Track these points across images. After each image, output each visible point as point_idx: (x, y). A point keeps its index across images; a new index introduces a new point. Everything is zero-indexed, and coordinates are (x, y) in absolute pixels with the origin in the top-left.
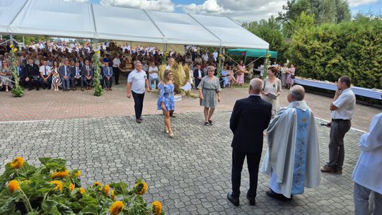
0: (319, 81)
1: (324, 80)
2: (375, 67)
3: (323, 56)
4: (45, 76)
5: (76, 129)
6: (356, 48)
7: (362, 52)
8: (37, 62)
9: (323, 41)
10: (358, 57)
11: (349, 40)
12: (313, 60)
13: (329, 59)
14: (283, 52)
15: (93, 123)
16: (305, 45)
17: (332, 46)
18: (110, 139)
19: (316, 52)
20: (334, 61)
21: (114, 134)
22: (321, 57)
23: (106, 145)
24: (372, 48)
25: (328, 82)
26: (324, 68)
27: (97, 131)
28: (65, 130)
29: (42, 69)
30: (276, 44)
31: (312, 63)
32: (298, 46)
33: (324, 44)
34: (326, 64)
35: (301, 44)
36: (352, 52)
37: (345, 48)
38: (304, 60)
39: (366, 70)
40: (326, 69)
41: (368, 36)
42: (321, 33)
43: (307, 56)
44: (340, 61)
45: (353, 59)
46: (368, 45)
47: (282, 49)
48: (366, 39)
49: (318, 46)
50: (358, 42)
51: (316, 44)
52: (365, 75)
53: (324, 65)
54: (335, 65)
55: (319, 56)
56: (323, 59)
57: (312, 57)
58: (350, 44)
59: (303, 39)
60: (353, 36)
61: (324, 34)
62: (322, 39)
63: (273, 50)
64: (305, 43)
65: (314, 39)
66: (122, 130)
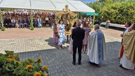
0: (113, 24)
1: (115, 23)
2: (134, 18)
3: (115, 15)
4: (13, 23)
5: (23, 42)
6: (127, 11)
7: (129, 13)
8: (10, 18)
10: (127, 15)
11: (124, 9)
12: (111, 16)
13: (117, 16)
14: (100, 13)
15: (30, 39)
16: (108, 11)
17: (118, 11)
18: (35, 45)
19: (112, 13)
20: (119, 16)
21: (37, 44)
22: (114, 15)
23: (33, 47)
24: (133, 11)
26: (115, 19)
27: (31, 43)
28: (19, 42)
29: (12, 21)
30: (98, 10)
31: (111, 17)
32: (106, 11)
33: (115, 10)
35: (107, 11)
36: (125, 13)
37: (123, 11)
38: (108, 16)
39: (130, 20)
40: (116, 19)
41: (131, 7)
42: (114, 6)
43: (109, 15)
44: (121, 17)
45: (126, 16)
46: (131, 11)
47: (100, 12)
48: (130, 8)
50: (128, 9)
51: (113, 10)
52: (130, 21)
53: (115, 18)
54: (119, 18)
55: (113, 15)
57: (111, 15)
58: (124, 10)
59: (108, 9)
60: (126, 7)
61: (115, 6)
62: (115, 8)
63: (97, 13)
64: (109, 10)
65: (112, 9)
66: (40, 42)
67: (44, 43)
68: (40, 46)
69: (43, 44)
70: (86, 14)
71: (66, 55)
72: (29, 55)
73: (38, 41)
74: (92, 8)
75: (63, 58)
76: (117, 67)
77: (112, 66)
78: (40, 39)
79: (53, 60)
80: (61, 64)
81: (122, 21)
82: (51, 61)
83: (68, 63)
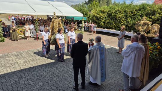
0: (103, 29)
1: (105, 28)
2: (122, 23)
3: (104, 19)
6: (115, 15)
7: (117, 17)
9: (103, 13)
10: (116, 19)
11: (112, 13)
12: (100, 20)
13: (106, 20)
14: (89, 17)
17: (107, 15)
18: (10, 65)
19: (101, 18)
21: (12, 62)
25: (106, 29)
30: (86, 14)
31: (100, 22)
32: (94, 15)
33: (104, 14)
34: (105, 22)
35: (95, 14)
36: (114, 17)
37: (111, 15)
38: (97, 21)
39: (119, 24)
40: (105, 24)
42: (102, 10)
43: (98, 19)
44: (110, 21)
45: (114, 20)
47: (88, 16)
48: (118, 12)
49: (102, 15)
50: (116, 13)
51: (101, 14)
53: (104, 23)
54: (108, 22)
55: (102, 19)
56: (104, 20)
58: (113, 14)
59: (96, 12)
60: (114, 11)
61: (104, 10)
62: (103, 12)
63: (85, 17)
64: (97, 14)
65: (100, 12)
66: (17, 60)
67: (24, 60)
68: (17, 65)
69: (22, 62)
70: (74, 18)
71: (57, 74)
72: (2, 82)
73: (13, 58)
74: (78, 11)
75: (54, 79)
76: (118, 81)
77: (113, 80)
78: (17, 55)
79: (41, 84)
80: (53, 88)
81: (111, 26)
82: (38, 87)
83: (62, 85)
